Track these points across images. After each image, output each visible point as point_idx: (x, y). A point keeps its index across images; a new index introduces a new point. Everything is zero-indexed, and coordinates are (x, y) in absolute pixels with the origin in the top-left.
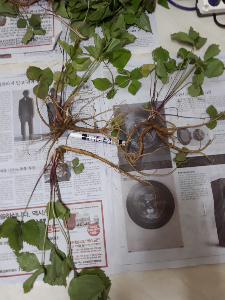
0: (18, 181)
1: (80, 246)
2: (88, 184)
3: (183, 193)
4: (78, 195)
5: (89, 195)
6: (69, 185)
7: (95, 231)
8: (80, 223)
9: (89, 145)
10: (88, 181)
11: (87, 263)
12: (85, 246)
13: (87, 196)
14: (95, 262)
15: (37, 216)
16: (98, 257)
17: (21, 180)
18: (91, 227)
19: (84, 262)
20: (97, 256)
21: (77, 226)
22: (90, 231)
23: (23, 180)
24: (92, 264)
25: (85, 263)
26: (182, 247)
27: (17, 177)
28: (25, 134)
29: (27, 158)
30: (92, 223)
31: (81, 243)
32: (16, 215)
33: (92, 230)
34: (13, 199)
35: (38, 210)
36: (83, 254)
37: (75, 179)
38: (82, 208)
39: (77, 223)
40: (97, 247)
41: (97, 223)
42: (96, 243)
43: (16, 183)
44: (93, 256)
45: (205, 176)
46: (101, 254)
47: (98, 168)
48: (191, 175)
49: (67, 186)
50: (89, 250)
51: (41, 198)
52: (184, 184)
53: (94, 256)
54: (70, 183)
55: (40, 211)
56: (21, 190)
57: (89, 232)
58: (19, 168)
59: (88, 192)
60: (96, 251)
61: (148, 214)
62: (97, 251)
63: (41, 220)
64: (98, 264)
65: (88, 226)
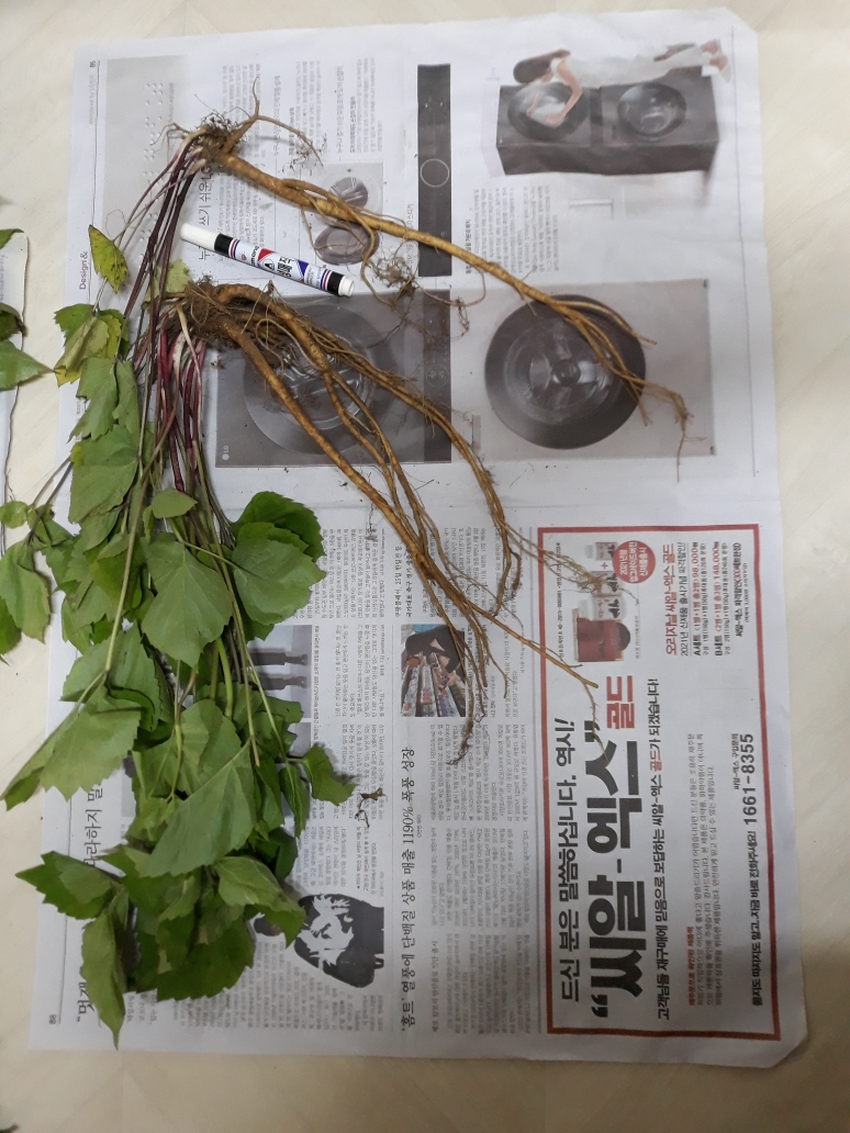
0: (448, 810)
1: (684, 611)
7: (639, 559)
8: (610, 605)
9: (346, 558)
11: (743, 593)
12: (687, 595)
14: (741, 567)
15: (573, 749)
16: (724, 552)
17: (448, 800)
18: (623, 571)
19: (738, 603)
20: (721, 556)
22: (639, 573)
23: (448, 791)
24: (745, 576)
25: (742, 598)
26: (705, 284)
27: (433, 814)
30: (610, 568)
31: (676, 606)
32: (566, 824)
33: (633, 567)
34: (510, 831)
35: (553, 745)
36: (711, 602)
38: (559, 595)
40: (691, 553)
41: (613, 551)
42: (676, 559)
43: (456, 818)
44: (721, 570)
45: (483, 190)
46: (716, 544)
48: (477, 232)
50: (701, 583)
51: (515, 732)
53: (721, 566)
55: (559, 740)
56: (483, 799)
57: (642, 579)
58: (405, 804)
60: (703, 559)
62: (703, 556)
63: (590, 737)
64: (747, 556)
65: (619, 580)
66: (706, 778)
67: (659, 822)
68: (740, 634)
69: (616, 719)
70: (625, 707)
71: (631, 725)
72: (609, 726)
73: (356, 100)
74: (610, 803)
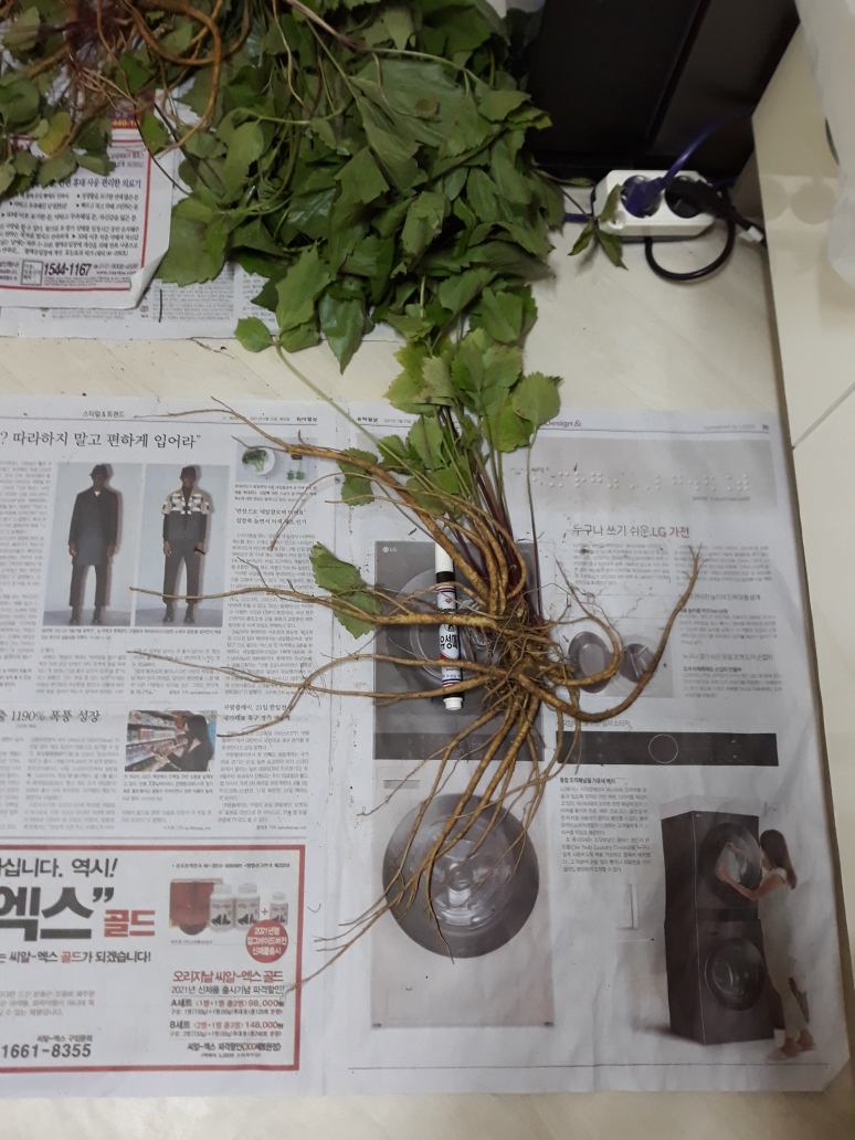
0: (38, 754)
1: (216, 990)
2: (267, 788)
3: (568, 847)
4: (229, 820)
5: (264, 824)
6: (202, 784)
7: (270, 946)
8: (225, 916)
9: (283, 658)
10: (267, 776)
11: (231, 1052)
12: (231, 994)
13: (258, 827)
14: (257, 1051)
15: (87, 875)
16: (272, 1033)
17: (48, 754)
18: (259, 931)
19: (221, 1047)
20: (268, 1030)
21: (211, 924)
22: (254, 945)
23: (56, 754)
24: (248, 1055)
25: (226, 1051)
26: (548, 1024)
27: (37, 740)
28: (83, 603)
29: (78, 684)
30: (263, 917)
31: (221, 982)
32: (19, 865)
33: (261, 941)
34: (16, 812)
35: (93, 856)
36: (223, 1018)
37: (225, 766)
38: (238, 866)
39: (214, 914)
40: (273, 999)
41: (278, 921)
42: (268, 984)
43: (30, 761)
44: (255, 1029)
45: (645, 797)
46: (280, 1026)
47: (305, 737)
48: (603, 789)
49: (195, 787)
50: (243, 1008)
51: (108, 820)
52: (577, 818)
53: (259, 1030)
54: (208, 780)
55: (97, 862)
56: (46, 787)
57: (250, 948)
58: (48, 714)
59: (262, 815)
60: (266, 1011)
61: (449, 906)
62: (270, 1012)
63: (98, 893)
64: (268, 1058)
65: (250, 926)
66: (51, 1008)
67: (13, 958)
68: (190, 1047)
69: (114, 919)
70: (125, 928)
71: (108, 933)
72: (108, 912)
73: (738, 672)
74: (34, 911)
